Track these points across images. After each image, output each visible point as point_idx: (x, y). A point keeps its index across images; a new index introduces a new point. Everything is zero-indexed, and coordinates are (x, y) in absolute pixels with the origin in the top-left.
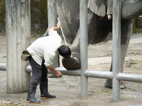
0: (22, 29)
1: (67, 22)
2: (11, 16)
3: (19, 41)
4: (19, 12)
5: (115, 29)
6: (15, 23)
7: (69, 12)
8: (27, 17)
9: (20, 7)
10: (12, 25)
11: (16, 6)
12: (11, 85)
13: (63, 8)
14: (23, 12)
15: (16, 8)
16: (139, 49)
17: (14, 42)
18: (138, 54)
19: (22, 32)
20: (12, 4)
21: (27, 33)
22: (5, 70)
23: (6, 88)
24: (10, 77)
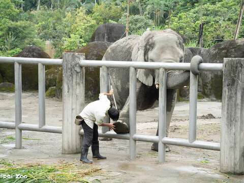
0: (77, 96)
1: (118, 89)
2: (68, 84)
3: (74, 107)
4: (74, 80)
5: (162, 97)
6: (71, 91)
7: (120, 81)
8: (81, 85)
9: (75, 76)
10: (68, 92)
11: (72, 75)
12: (66, 147)
13: (114, 77)
14: (78, 81)
15: (72, 77)
16: (182, 116)
17: (70, 108)
18: (181, 120)
19: (77, 99)
20: (69, 74)
21: (81, 100)
22: (61, 133)
23: (61, 149)
24: (65, 139)
